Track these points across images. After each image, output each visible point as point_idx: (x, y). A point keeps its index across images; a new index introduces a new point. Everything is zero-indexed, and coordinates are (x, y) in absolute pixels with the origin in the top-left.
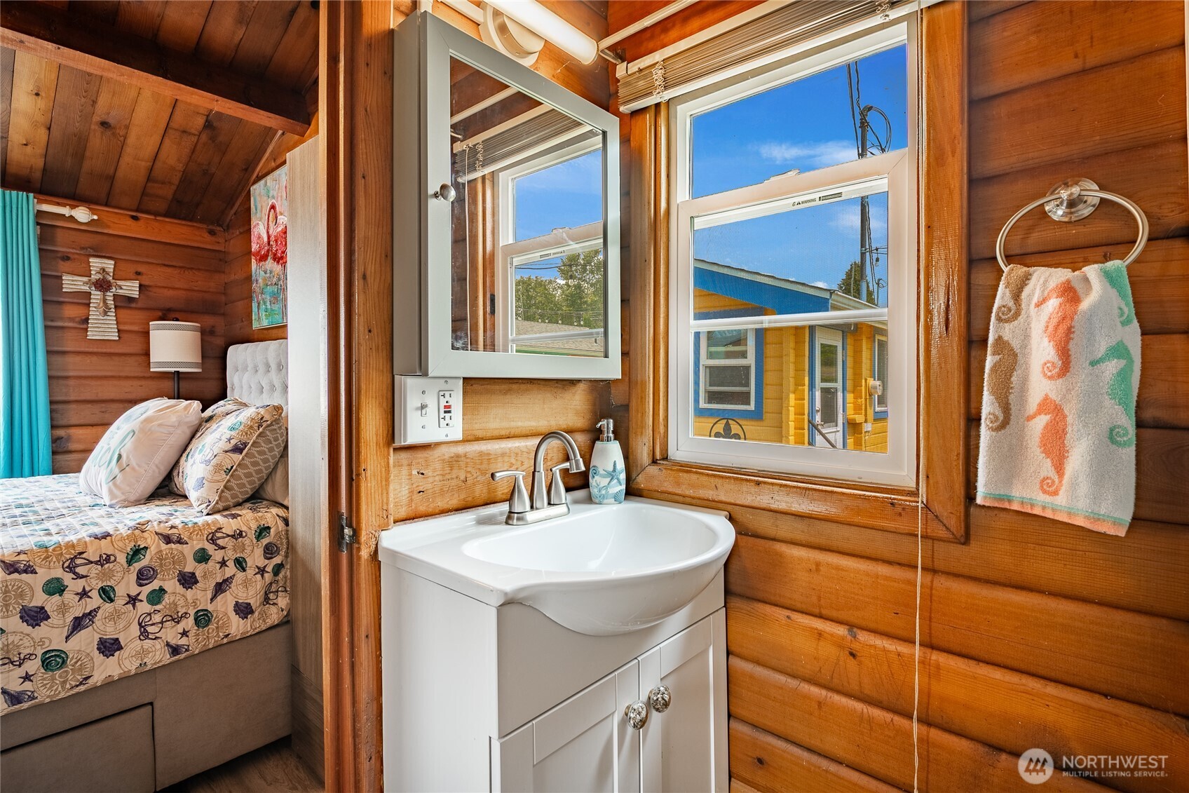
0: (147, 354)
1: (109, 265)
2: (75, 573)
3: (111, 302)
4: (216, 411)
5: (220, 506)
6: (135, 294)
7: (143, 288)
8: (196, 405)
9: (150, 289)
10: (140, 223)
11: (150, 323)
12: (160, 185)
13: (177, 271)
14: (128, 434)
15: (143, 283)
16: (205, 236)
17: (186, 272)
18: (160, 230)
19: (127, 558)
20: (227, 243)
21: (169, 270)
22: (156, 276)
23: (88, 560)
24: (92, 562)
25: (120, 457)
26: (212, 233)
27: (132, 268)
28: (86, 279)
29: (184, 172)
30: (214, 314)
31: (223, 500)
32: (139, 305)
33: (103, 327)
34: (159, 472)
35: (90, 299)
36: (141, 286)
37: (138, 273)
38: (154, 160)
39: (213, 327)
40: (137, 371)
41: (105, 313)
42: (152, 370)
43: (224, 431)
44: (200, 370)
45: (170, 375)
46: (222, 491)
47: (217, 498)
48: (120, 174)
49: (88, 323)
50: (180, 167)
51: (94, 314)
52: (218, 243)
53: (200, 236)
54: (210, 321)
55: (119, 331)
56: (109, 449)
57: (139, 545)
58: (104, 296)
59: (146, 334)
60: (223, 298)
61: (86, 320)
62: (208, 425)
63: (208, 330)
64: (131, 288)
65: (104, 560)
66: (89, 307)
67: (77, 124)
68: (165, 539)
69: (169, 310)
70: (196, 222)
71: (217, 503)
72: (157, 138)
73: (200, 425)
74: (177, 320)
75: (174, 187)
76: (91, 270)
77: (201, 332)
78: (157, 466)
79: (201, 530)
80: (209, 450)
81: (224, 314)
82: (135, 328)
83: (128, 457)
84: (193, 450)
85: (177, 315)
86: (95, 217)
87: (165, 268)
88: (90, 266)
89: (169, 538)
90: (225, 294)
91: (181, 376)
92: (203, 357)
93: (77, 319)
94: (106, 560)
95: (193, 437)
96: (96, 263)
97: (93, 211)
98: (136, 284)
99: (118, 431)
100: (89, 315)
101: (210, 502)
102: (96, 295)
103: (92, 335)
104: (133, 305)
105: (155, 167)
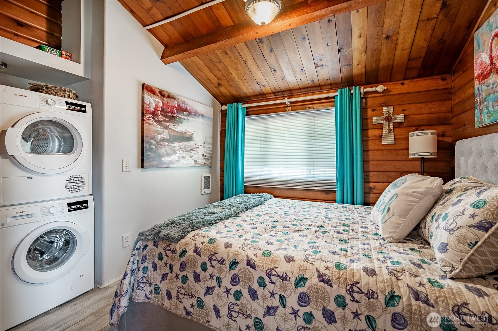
0: (408, 149)
1: (391, 109)
2: (352, 296)
3: (392, 127)
4: (454, 186)
5: (464, 275)
6: (403, 121)
7: (406, 117)
8: (439, 181)
9: (409, 117)
10: (405, 85)
11: (410, 133)
12: (415, 61)
13: (424, 105)
14: (394, 196)
15: (406, 114)
16: (439, 82)
17: (429, 105)
18: (415, 86)
19: (385, 300)
20: (453, 82)
21: (419, 105)
22: (412, 109)
23: (360, 290)
24: (362, 293)
25: (389, 209)
26: (443, 79)
27: (400, 108)
28: (381, 118)
29: (428, 47)
30: (445, 124)
31: (466, 269)
32: (405, 125)
33: (388, 139)
34: (412, 224)
35: (383, 126)
36: (405, 116)
37: (404, 110)
38: (412, 47)
39: (444, 132)
40: (403, 158)
41: (389, 132)
42: (410, 157)
43: (467, 206)
44: (436, 157)
45: (419, 160)
46: (466, 262)
47: (460, 267)
48: (395, 62)
49: (382, 137)
50: (426, 44)
51: (385, 132)
52: (448, 84)
53: (437, 83)
54: (441, 129)
55: (395, 139)
56: (384, 202)
57: (394, 292)
58: (389, 124)
59: (407, 139)
60: (451, 115)
61: (381, 136)
62: (448, 197)
63: (441, 134)
64: (400, 118)
65: (370, 295)
66: (383, 130)
67: (376, 44)
68: (414, 295)
69: (420, 126)
70: (435, 76)
71: (461, 271)
72: (413, 32)
73: (441, 195)
74: (423, 130)
75: (422, 59)
76: (383, 113)
77: (437, 136)
78: (411, 220)
79: (446, 298)
80: (451, 221)
81: (451, 124)
82: (403, 137)
83: (393, 210)
84: (437, 215)
85: (423, 128)
86: (386, 88)
87: (417, 105)
88: (383, 111)
89: (418, 295)
90: (451, 112)
91: (425, 160)
92: (439, 149)
93: (378, 136)
94: (371, 294)
95: (436, 203)
96: (385, 109)
97: (384, 86)
98: (403, 115)
99: (389, 193)
100: (383, 133)
101: (453, 267)
102: (386, 124)
103: (384, 142)
104: (402, 126)
105: (412, 50)
